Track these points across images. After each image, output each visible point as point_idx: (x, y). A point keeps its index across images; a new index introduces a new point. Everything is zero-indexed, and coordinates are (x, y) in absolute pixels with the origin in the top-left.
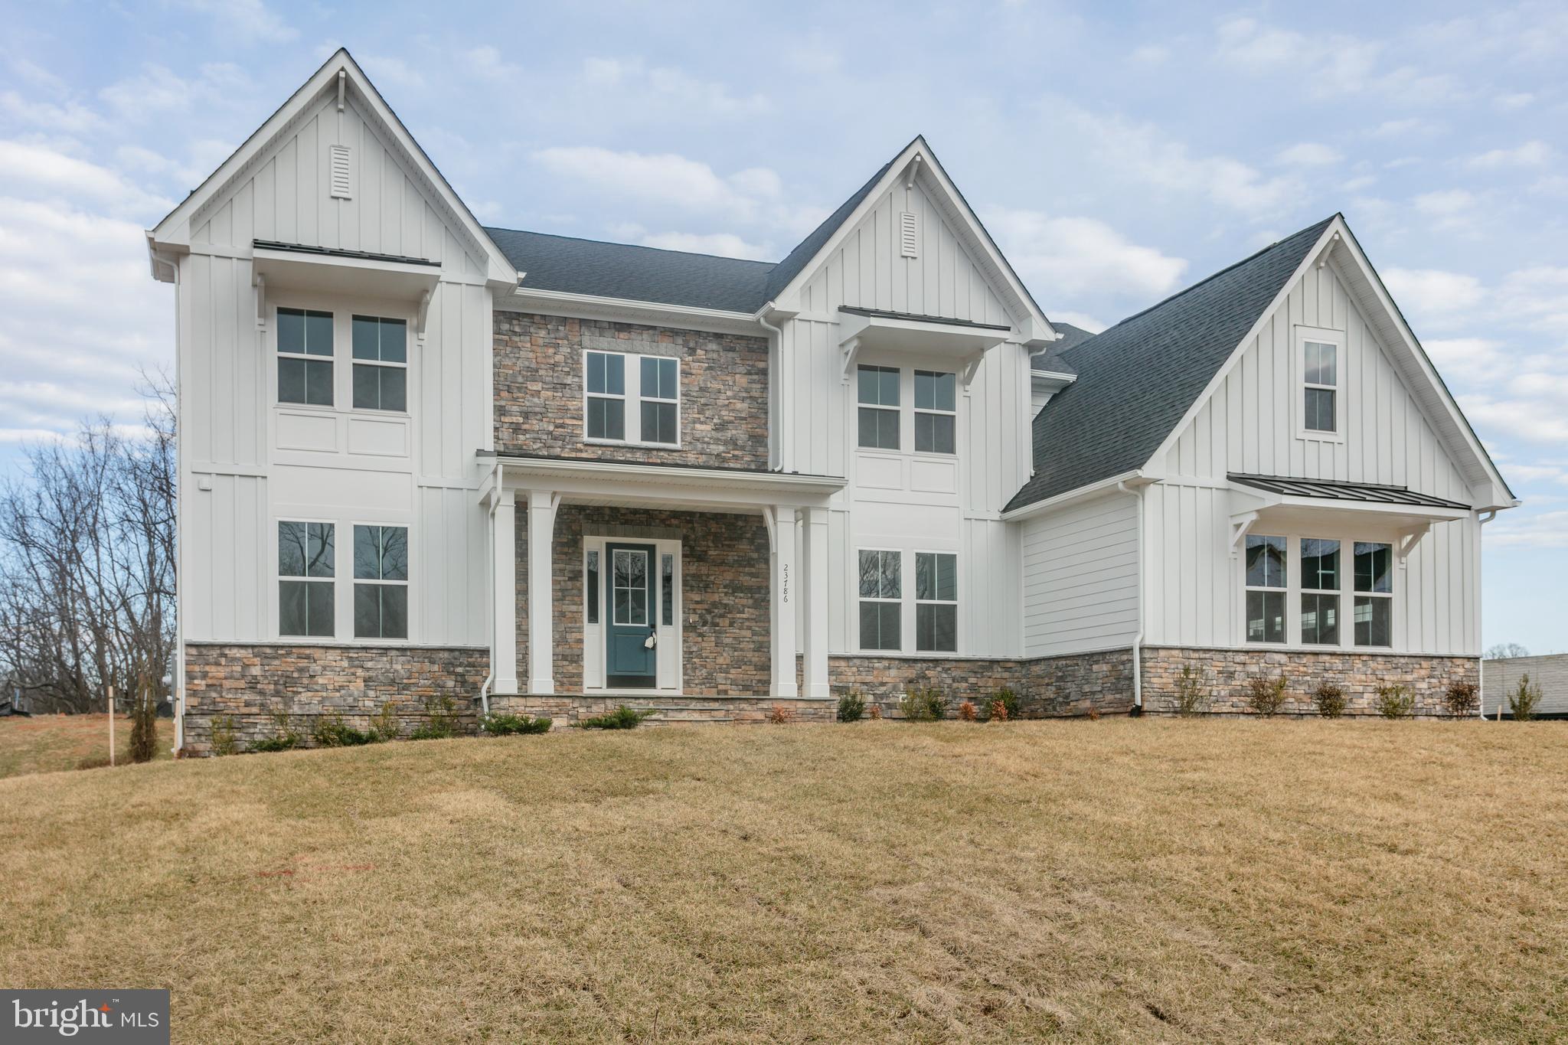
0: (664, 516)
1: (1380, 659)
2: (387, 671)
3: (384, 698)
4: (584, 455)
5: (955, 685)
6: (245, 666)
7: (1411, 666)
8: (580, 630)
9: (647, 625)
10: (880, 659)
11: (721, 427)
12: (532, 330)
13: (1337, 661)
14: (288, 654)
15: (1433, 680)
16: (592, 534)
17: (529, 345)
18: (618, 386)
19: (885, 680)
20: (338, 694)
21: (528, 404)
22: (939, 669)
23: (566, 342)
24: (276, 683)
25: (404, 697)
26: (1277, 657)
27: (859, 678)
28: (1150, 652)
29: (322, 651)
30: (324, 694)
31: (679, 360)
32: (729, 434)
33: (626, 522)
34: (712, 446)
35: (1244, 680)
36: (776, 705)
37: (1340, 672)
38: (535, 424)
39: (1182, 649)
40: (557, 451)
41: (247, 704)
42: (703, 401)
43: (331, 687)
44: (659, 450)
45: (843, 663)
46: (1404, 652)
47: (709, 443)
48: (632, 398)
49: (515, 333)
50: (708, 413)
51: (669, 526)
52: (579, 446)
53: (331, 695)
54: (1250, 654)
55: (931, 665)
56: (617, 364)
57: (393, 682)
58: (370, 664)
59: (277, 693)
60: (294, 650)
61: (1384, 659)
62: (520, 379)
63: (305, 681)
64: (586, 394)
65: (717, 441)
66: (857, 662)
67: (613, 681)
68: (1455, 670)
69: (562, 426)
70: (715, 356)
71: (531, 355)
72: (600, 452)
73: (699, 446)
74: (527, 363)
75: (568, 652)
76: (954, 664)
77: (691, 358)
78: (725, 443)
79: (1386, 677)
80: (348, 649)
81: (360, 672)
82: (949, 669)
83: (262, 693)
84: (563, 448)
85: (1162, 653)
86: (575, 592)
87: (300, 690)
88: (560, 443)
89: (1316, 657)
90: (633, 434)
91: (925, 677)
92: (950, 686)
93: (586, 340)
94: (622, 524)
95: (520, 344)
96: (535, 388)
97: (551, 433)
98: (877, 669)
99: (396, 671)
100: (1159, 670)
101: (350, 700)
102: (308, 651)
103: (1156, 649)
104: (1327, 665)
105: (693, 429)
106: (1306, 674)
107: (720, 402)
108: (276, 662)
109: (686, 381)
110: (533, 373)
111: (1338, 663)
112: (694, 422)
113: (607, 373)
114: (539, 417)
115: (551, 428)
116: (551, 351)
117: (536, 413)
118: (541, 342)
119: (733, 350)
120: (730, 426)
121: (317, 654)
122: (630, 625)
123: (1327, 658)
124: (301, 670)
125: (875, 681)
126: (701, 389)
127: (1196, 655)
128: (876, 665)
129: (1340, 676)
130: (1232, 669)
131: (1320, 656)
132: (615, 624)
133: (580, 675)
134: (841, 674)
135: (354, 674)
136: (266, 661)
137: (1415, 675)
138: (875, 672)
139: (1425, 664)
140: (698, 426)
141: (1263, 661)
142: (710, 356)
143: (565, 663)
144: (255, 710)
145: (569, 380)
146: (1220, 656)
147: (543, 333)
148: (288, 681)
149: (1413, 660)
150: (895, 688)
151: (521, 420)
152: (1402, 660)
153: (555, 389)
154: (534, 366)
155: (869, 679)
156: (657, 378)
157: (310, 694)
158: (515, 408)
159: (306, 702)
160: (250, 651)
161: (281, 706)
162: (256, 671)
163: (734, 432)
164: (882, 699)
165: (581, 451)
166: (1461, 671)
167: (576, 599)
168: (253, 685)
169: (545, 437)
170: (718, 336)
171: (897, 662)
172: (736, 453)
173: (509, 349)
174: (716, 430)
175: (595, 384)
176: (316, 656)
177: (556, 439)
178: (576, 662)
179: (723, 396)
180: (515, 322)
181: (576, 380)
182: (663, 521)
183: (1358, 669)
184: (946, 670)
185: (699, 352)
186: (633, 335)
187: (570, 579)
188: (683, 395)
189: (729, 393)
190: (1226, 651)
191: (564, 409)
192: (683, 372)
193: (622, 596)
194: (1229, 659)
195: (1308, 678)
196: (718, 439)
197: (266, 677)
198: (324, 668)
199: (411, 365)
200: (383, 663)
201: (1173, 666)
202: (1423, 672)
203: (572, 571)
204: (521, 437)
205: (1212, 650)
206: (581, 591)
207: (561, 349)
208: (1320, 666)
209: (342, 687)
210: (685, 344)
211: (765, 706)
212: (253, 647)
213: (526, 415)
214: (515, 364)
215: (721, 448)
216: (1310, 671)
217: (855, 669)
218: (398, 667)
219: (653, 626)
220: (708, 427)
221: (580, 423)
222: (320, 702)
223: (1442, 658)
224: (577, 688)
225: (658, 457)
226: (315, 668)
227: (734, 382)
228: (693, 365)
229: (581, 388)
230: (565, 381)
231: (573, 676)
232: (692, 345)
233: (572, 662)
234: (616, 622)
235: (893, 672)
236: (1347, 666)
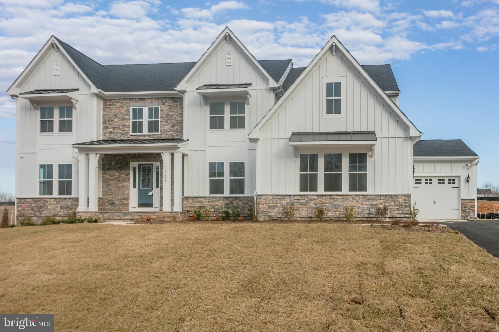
0: (154, 155)
1: (360, 196)
2: (66, 204)
3: (65, 212)
4: (130, 139)
5: (243, 205)
6: (31, 204)
7: (376, 199)
8: (129, 190)
9: (151, 188)
10: (216, 197)
11: (173, 126)
12: (116, 103)
13: (340, 198)
14: (41, 200)
15: (386, 204)
16: (132, 162)
17: (115, 108)
18: (141, 117)
19: (218, 204)
20: (53, 211)
21: (114, 125)
22: (238, 200)
23: (125, 106)
24: (38, 208)
25: (70, 212)
26: (312, 197)
27: (208, 204)
28: (259, 196)
29: (49, 199)
30: (50, 211)
31: (160, 107)
32: (175, 128)
33: (143, 158)
34: (170, 132)
35: (298, 205)
36: (163, 214)
37: (342, 202)
38: (116, 131)
39: (272, 195)
40: (122, 138)
41: (31, 214)
42: (167, 119)
43: (51, 209)
44: (153, 135)
45: (203, 199)
46: (373, 193)
47: (169, 132)
48: (145, 120)
49: (111, 105)
50: (168, 122)
51: (156, 158)
52: (129, 136)
53: (52, 211)
54: (301, 196)
55: (235, 199)
56: (141, 110)
57: (67, 208)
58: (61, 203)
59: (38, 211)
60: (43, 199)
61: (363, 196)
62: (112, 118)
63: (45, 207)
64: (131, 120)
65: (171, 130)
66: (208, 198)
67: (140, 205)
68: (398, 200)
69: (124, 131)
70: (171, 104)
71: (115, 111)
72: (135, 137)
73: (166, 132)
74: (114, 113)
75: (125, 197)
76: (243, 198)
77: (163, 106)
78: (174, 131)
79: (364, 203)
80: (55, 198)
81: (59, 205)
82: (242, 200)
83: (35, 211)
84: (124, 137)
85: (263, 197)
86: (127, 179)
87: (44, 210)
88: (123, 136)
89: (330, 196)
90: (145, 131)
91: (232, 203)
92: (242, 206)
93: (131, 104)
94: (141, 158)
95: (112, 108)
96: (116, 120)
97: (120, 133)
98: (215, 200)
99: (68, 204)
100: (262, 203)
101: (56, 213)
102: (46, 199)
103: (261, 195)
104: (335, 199)
105: (164, 127)
106: (326, 203)
107: (172, 118)
108: (38, 203)
109: (162, 113)
110: (116, 116)
111: (341, 199)
112: (164, 126)
113: (138, 113)
114: (117, 128)
115: (121, 131)
116: (121, 109)
117: (116, 128)
118: (118, 106)
119: (177, 102)
120: (176, 125)
121: (48, 200)
122: (146, 188)
123: (335, 197)
124: (44, 205)
125: (215, 204)
126: (167, 115)
127: (278, 197)
128: (215, 199)
129: (341, 203)
130: (293, 202)
131: (332, 196)
132: (141, 188)
133: (128, 204)
134: (202, 202)
135: (57, 205)
136: (35, 202)
137: (378, 202)
138: (215, 202)
139: (382, 198)
140: (165, 127)
141: (307, 198)
142: (169, 105)
143: (124, 200)
144: (32, 215)
145: (126, 117)
146: (288, 197)
147: (119, 104)
148: (41, 207)
149: (377, 196)
150: (221, 207)
151: (112, 130)
152: (371, 197)
153: (122, 120)
154: (116, 114)
155: (212, 204)
156: (153, 113)
157: (46, 211)
158: (111, 127)
159: (46, 213)
160: (32, 200)
161: (39, 214)
162: (33, 205)
163: (177, 127)
164: (217, 210)
165: (129, 137)
166: (401, 200)
167: (127, 181)
168: (32, 209)
169: (119, 134)
170: (172, 98)
171: (222, 198)
172: (177, 134)
173: (109, 110)
174: (171, 127)
175: (134, 117)
176: (48, 201)
177: (122, 134)
178: (127, 200)
179: (173, 117)
180: (111, 102)
181: (128, 116)
182: (154, 157)
183: (350, 200)
184: (240, 200)
185: (166, 104)
186: (145, 101)
187: (126, 175)
188: (161, 117)
189: (175, 115)
190: (291, 195)
191: (124, 126)
192: (161, 110)
193: (144, 180)
194: (292, 198)
195: (327, 204)
196: (172, 130)
197: (35, 207)
198: (50, 204)
199: (74, 119)
200: (64, 203)
201: (268, 201)
202: (381, 201)
203: (126, 173)
204: (112, 135)
205: (284, 195)
206: (129, 179)
207: (124, 108)
208: (332, 200)
209: (54, 209)
210: (162, 102)
211: (157, 214)
212: (32, 199)
213: (114, 128)
214: (111, 114)
215: (173, 133)
216: (327, 202)
217: (207, 201)
218: (69, 203)
219: (152, 188)
220: (168, 127)
221: (129, 129)
222: (49, 213)
223: (392, 195)
224: (127, 208)
225: (153, 137)
226: (48, 204)
227: (177, 112)
228: (164, 108)
229: (130, 119)
230: (125, 117)
231: (126, 204)
232: (164, 102)
233: (126, 200)
234: (142, 187)
235: (221, 202)
236: (345, 199)
